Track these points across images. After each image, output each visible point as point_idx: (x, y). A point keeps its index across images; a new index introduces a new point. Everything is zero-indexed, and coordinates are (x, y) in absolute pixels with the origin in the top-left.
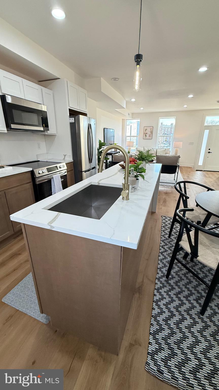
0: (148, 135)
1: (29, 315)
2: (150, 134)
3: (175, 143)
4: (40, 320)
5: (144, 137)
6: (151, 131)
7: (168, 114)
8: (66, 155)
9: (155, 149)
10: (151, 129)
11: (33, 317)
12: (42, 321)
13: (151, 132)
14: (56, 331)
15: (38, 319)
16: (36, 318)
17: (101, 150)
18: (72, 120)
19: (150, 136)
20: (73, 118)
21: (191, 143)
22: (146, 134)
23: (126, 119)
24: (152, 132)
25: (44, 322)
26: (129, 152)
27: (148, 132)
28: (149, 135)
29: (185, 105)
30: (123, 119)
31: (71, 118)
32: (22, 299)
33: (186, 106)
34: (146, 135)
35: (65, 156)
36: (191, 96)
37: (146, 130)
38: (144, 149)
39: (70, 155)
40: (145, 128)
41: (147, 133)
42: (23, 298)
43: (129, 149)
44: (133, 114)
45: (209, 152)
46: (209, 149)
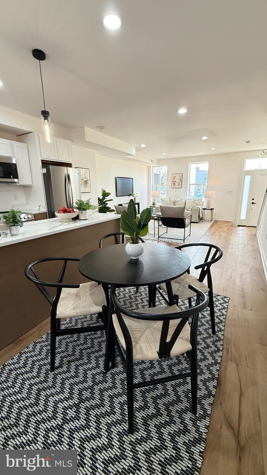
0: (176, 184)
5: (173, 185)
6: (180, 178)
7: (200, 159)
9: (183, 200)
10: (180, 176)
13: (180, 181)
17: (104, 201)
19: (179, 184)
20: (45, 169)
21: (229, 192)
22: (175, 183)
23: (153, 167)
26: (153, 203)
27: (177, 179)
29: (213, 148)
30: (148, 166)
31: (43, 169)
34: (174, 184)
35: (40, 206)
36: (205, 138)
37: (174, 177)
39: (44, 206)
40: (173, 175)
41: (175, 182)
43: (154, 200)
44: (159, 160)
45: (253, 203)
46: (253, 199)
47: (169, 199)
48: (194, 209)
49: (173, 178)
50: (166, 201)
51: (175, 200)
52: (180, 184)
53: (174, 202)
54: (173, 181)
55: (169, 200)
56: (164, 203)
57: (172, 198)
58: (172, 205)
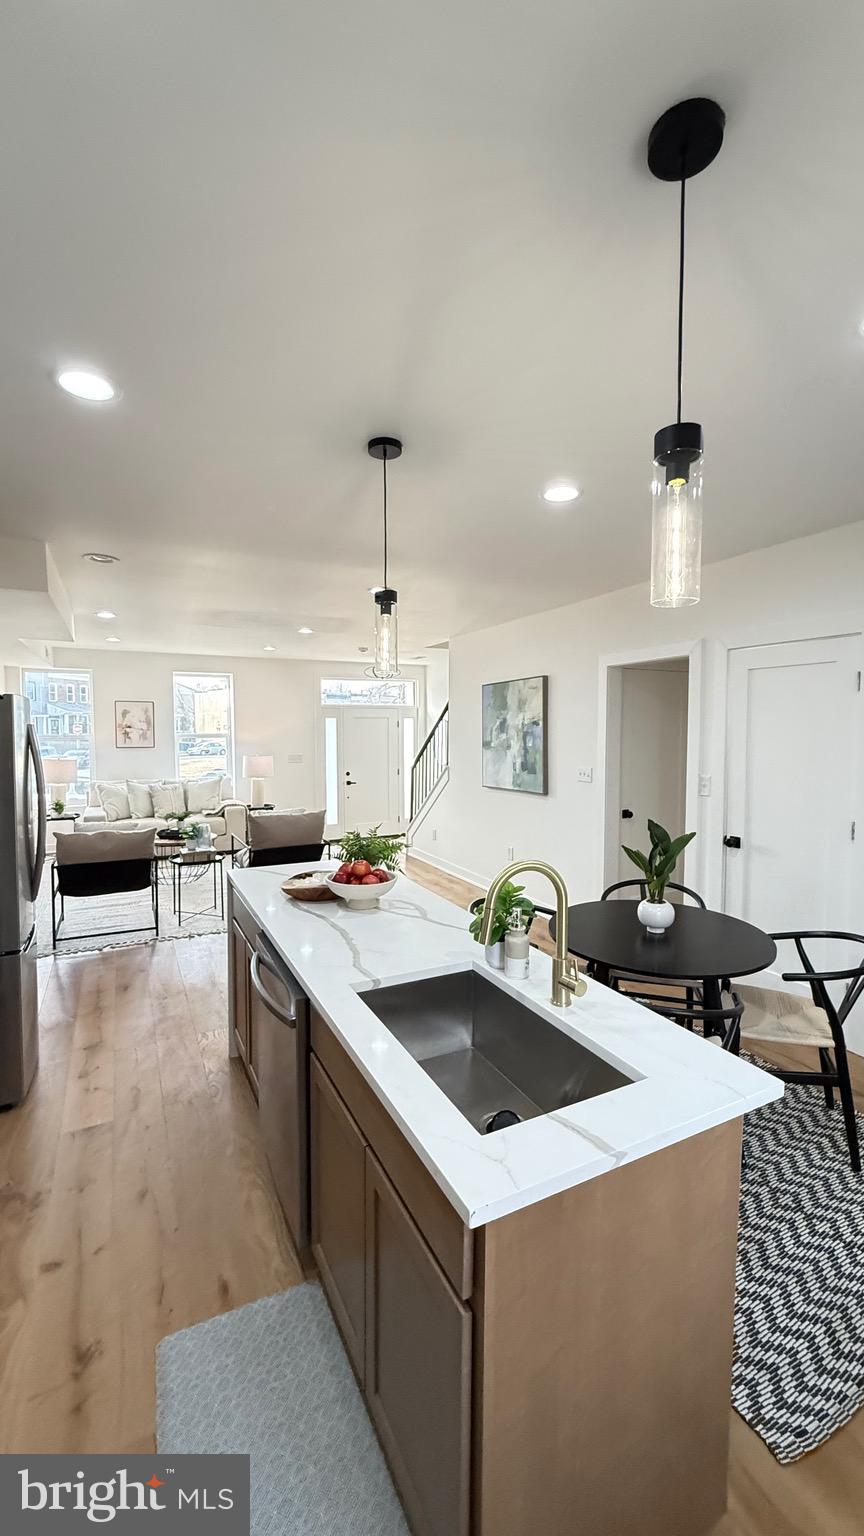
0: (134, 734)
2: (145, 727)
3: (250, 764)
5: (121, 737)
6: (148, 718)
7: (205, 664)
9: (173, 785)
10: (146, 711)
13: (148, 722)
19: (144, 736)
21: (296, 759)
22: (128, 730)
23: (23, 669)
24: (150, 723)
26: (57, 805)
27: (136, 718)
28: (141, 732)
33: (270, 648)
34: (126, 733)
37: (125, 713)
38: (131, 789)
40: (121, 707)
41: (129, 727)
45: (349, 783)
46: (348, 774)
47: (129, 784)
48: (229, 812)
49: (119, 715)
50: (116, 794)
51: (151, 787)
52: (150, 733)
53: (150, 794)
54: (120, 726)
55: (125, 787)
56: (110, 800)
57: (135, 783)
58: (143, 805)
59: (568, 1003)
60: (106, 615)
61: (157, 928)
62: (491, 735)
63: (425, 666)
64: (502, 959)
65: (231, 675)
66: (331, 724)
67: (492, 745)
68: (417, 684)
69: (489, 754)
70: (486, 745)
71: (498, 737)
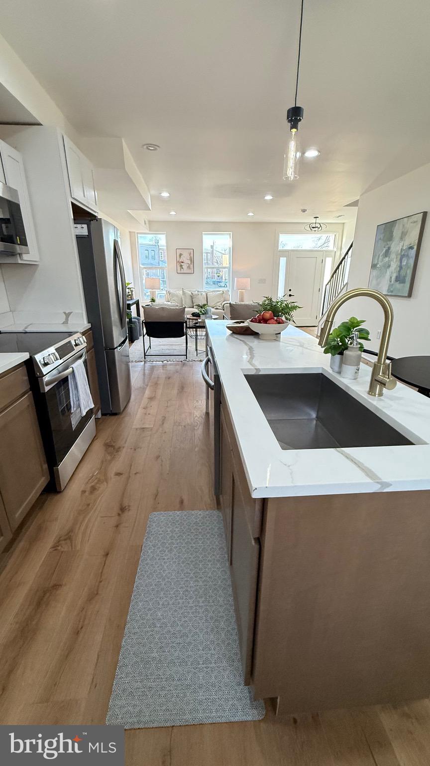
0: (185, 266)
1: (210, 721)
2: (189, 263)
3: (237, 281)
4: (244, 718)
5: (179, 268)
6: (191, 258)
7: (217, 227)
8: (70, 313)
9: (202, 293)
10: (190, 254)
11: (223, 720)
12: (250, 718)
13: (191, 260)
14: (295, 721)
15: (237, 719)
16: (232, 719)
18: (83, 230)
19: (189, 267)
20: (85, 226)
21: (263, 281)
22: (182, 264)
23: (137, 233)
24: (192, 261)
25: (257, 718)
26: (152, 300)
27: (185, 258)
28: (188, 265)
29: (250, 212)
30: (130, 232)
31: (79, 226)
32: (163, 693)
33: (251, 214)
34: (181, 266)
35: (68, 315)
36: (269, 197)
37: (181, 255)
38: (184, 293)
39: (83, 313)
40: (179, 252)
41: (183, 262)
42: (163, 688)
43: (153, 293)
44: (151, 223)
45: (290, 295)
46: (290, 290)
47: (183, 291)
49: (178, 257)
50: (177, 296)
51: (192, 294)
52: (192, 266)
53: (191, 297)
54: (179, 262)
56: (173, 298)
57: (185, 291)
58: (189, 303)
59: (381, 394)
60: (165, 194)
61: (186, 355)
62: (378, 259)
63: (344, 223)
64: (340, 367)
65: (231, 233)
66: (283, 261)
67: (378, 266)
68: (337, 236)
69: (375, 272)
70: (374, 266)
71: (382, 260)
